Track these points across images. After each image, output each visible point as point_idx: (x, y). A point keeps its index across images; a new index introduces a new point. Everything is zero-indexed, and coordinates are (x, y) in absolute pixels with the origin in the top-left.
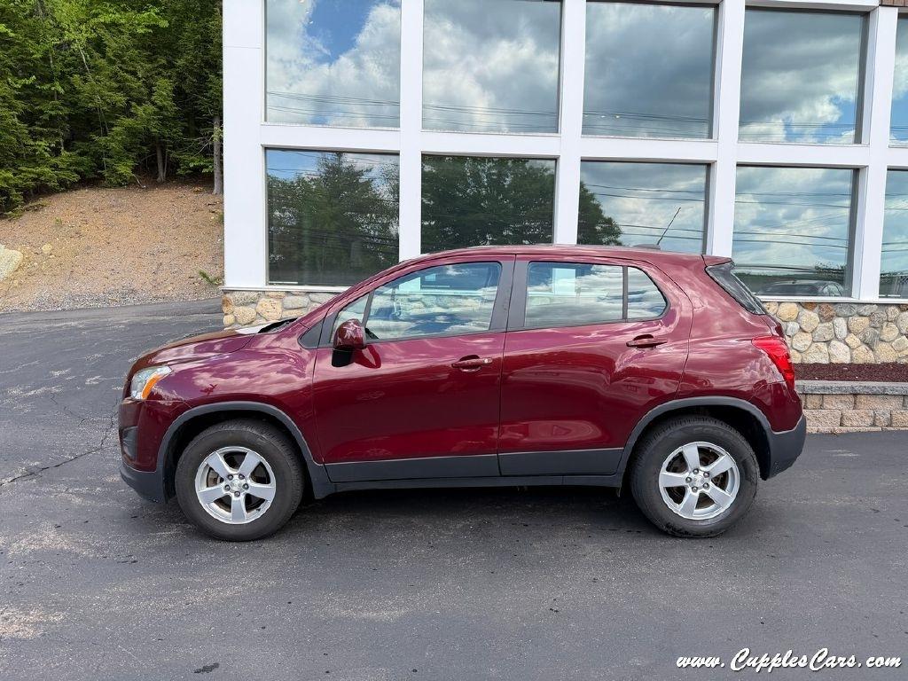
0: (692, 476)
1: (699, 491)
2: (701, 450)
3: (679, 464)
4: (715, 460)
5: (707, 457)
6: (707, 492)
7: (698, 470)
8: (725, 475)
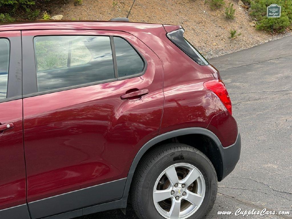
0: (175, 189)
1: (180, 199)
2: (177, 169)
3: (165, 183)
4: (187, 174)
5: (182, 173)
6: (185, 197)
7: (177, 184)
8: (195, 183)
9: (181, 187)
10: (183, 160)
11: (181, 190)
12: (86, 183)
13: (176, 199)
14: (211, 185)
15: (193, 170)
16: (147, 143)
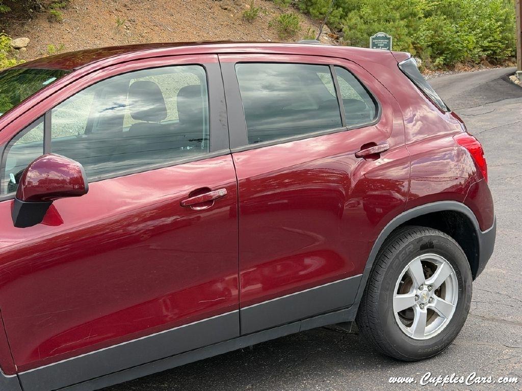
9: (427, 290)
10: (433, 249)
11: (427, 295)
12: (312, 281)
13: (421, 308)
14: (465, 286)
15: (443, 264)
16: (391, 222)
